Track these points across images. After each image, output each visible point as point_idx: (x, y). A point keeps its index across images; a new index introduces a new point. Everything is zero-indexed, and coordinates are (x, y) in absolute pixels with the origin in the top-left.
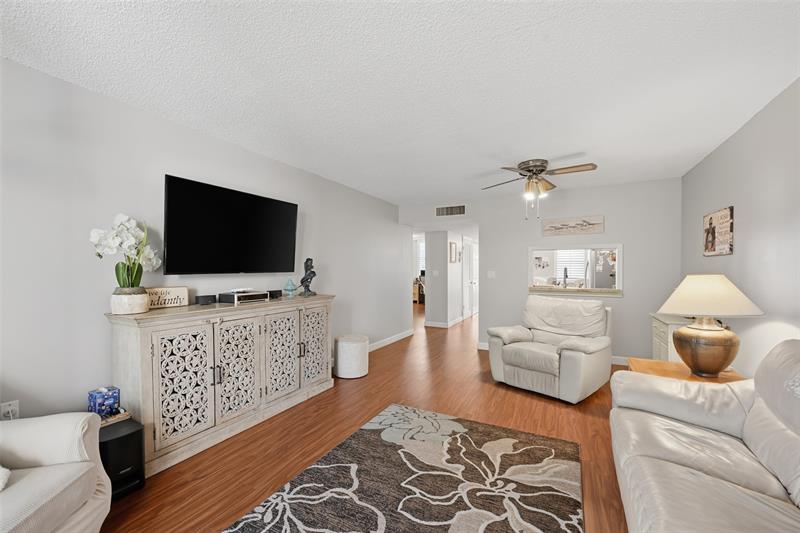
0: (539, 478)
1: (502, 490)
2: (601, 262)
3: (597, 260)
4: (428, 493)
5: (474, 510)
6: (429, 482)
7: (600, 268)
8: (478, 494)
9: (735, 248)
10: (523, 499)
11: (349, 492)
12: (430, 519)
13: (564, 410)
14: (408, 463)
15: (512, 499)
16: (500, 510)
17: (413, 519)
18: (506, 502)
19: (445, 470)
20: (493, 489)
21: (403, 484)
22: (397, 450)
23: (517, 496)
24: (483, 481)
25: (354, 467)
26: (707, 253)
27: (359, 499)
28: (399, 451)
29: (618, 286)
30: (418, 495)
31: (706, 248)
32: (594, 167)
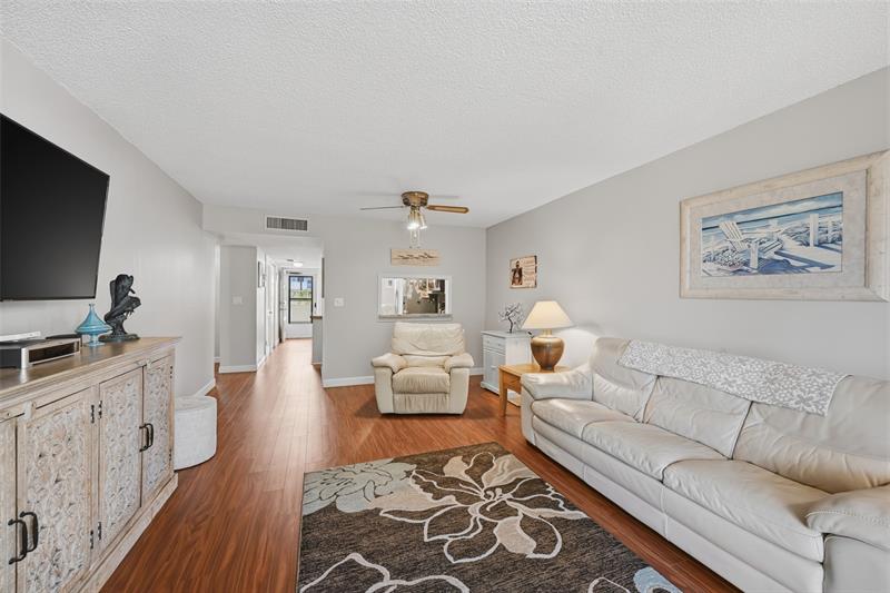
0: (505, 476)
1: (497, 497)
2: (411, 291)
3: (407, 288)
4: (455, 532)
5: (500, 522)
6: (443, 523)
7: (410, 296)
8: (488, 509)
9: (538, 284)
10: (514, 494)
11: (387, 581)
12: (484, 551)
13: (459, 422)
14: (406, 520)
15: (510, 500)
16: (514, 512)
17: (473, 560)
18: (509, 503)
19: (443, 507)
20: (491, 500)
21: (426, 540)
22: (378, 515)
23: (509, 495)
24: (479, 499)
25: (357, 557)
26: (514, 286)
27: (407, 580)
28: (381, 514)
29: (447, 311)
30: (451, 540)
31: (513, 282)
32: (467, 210)
